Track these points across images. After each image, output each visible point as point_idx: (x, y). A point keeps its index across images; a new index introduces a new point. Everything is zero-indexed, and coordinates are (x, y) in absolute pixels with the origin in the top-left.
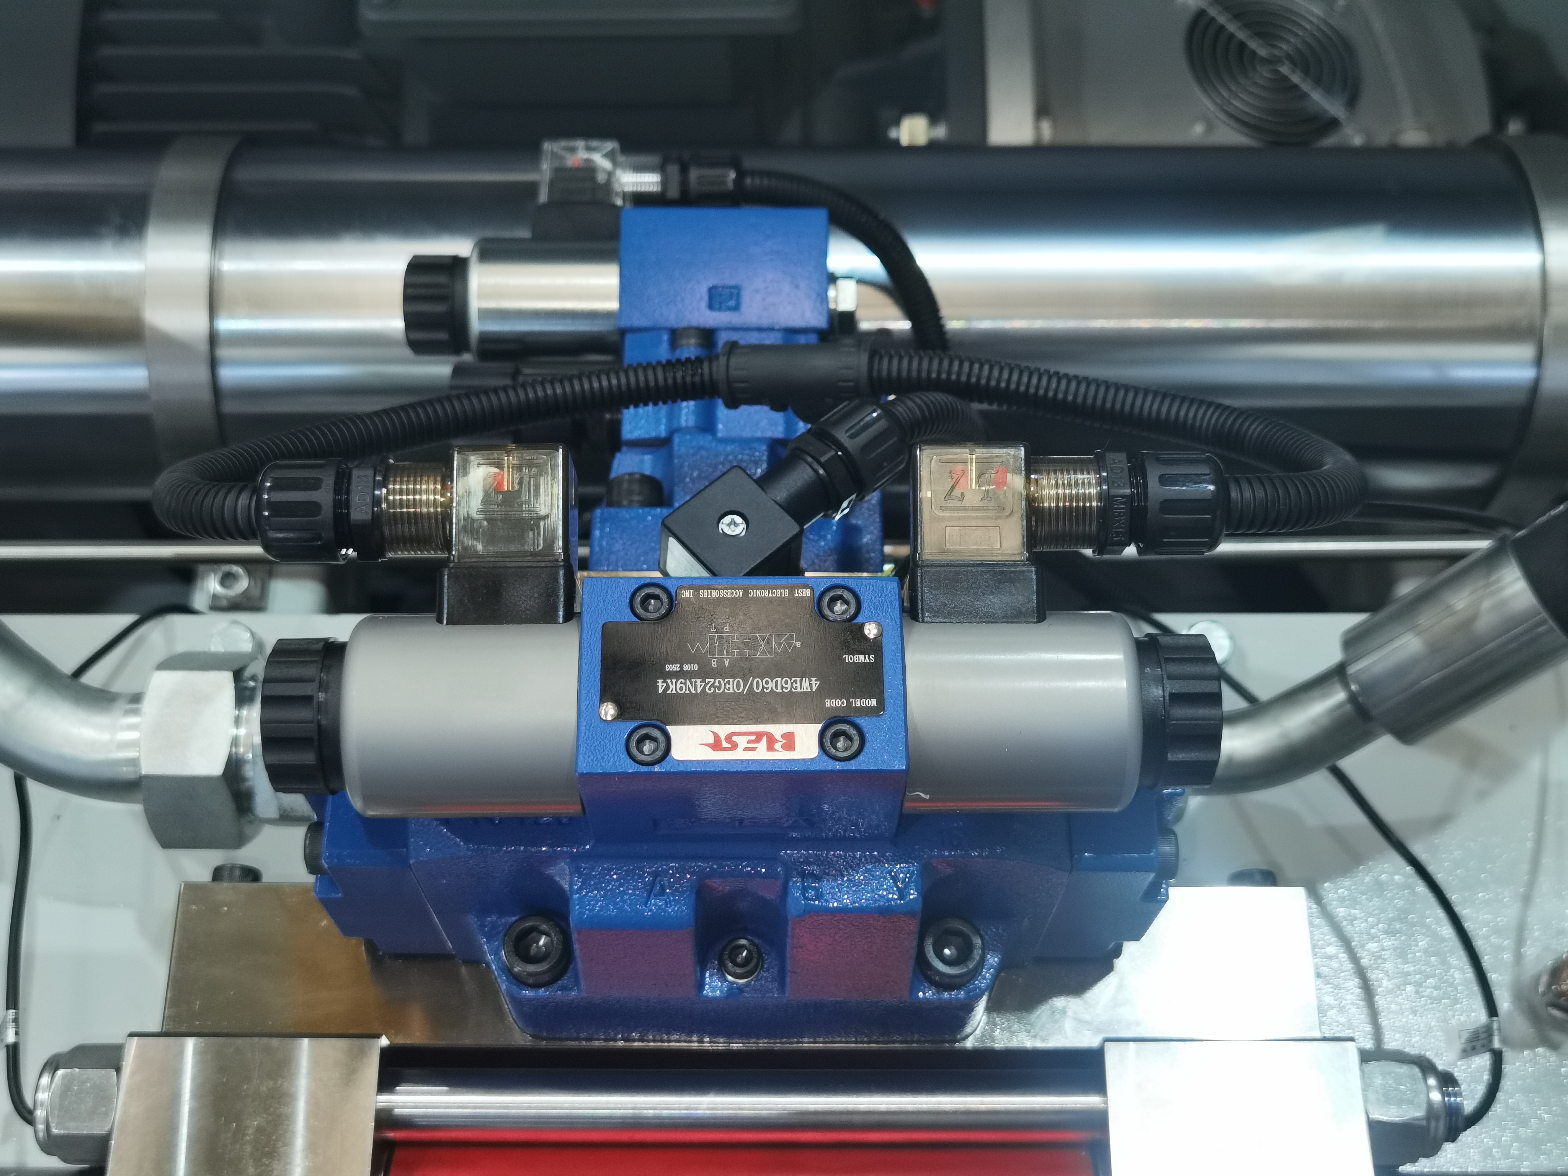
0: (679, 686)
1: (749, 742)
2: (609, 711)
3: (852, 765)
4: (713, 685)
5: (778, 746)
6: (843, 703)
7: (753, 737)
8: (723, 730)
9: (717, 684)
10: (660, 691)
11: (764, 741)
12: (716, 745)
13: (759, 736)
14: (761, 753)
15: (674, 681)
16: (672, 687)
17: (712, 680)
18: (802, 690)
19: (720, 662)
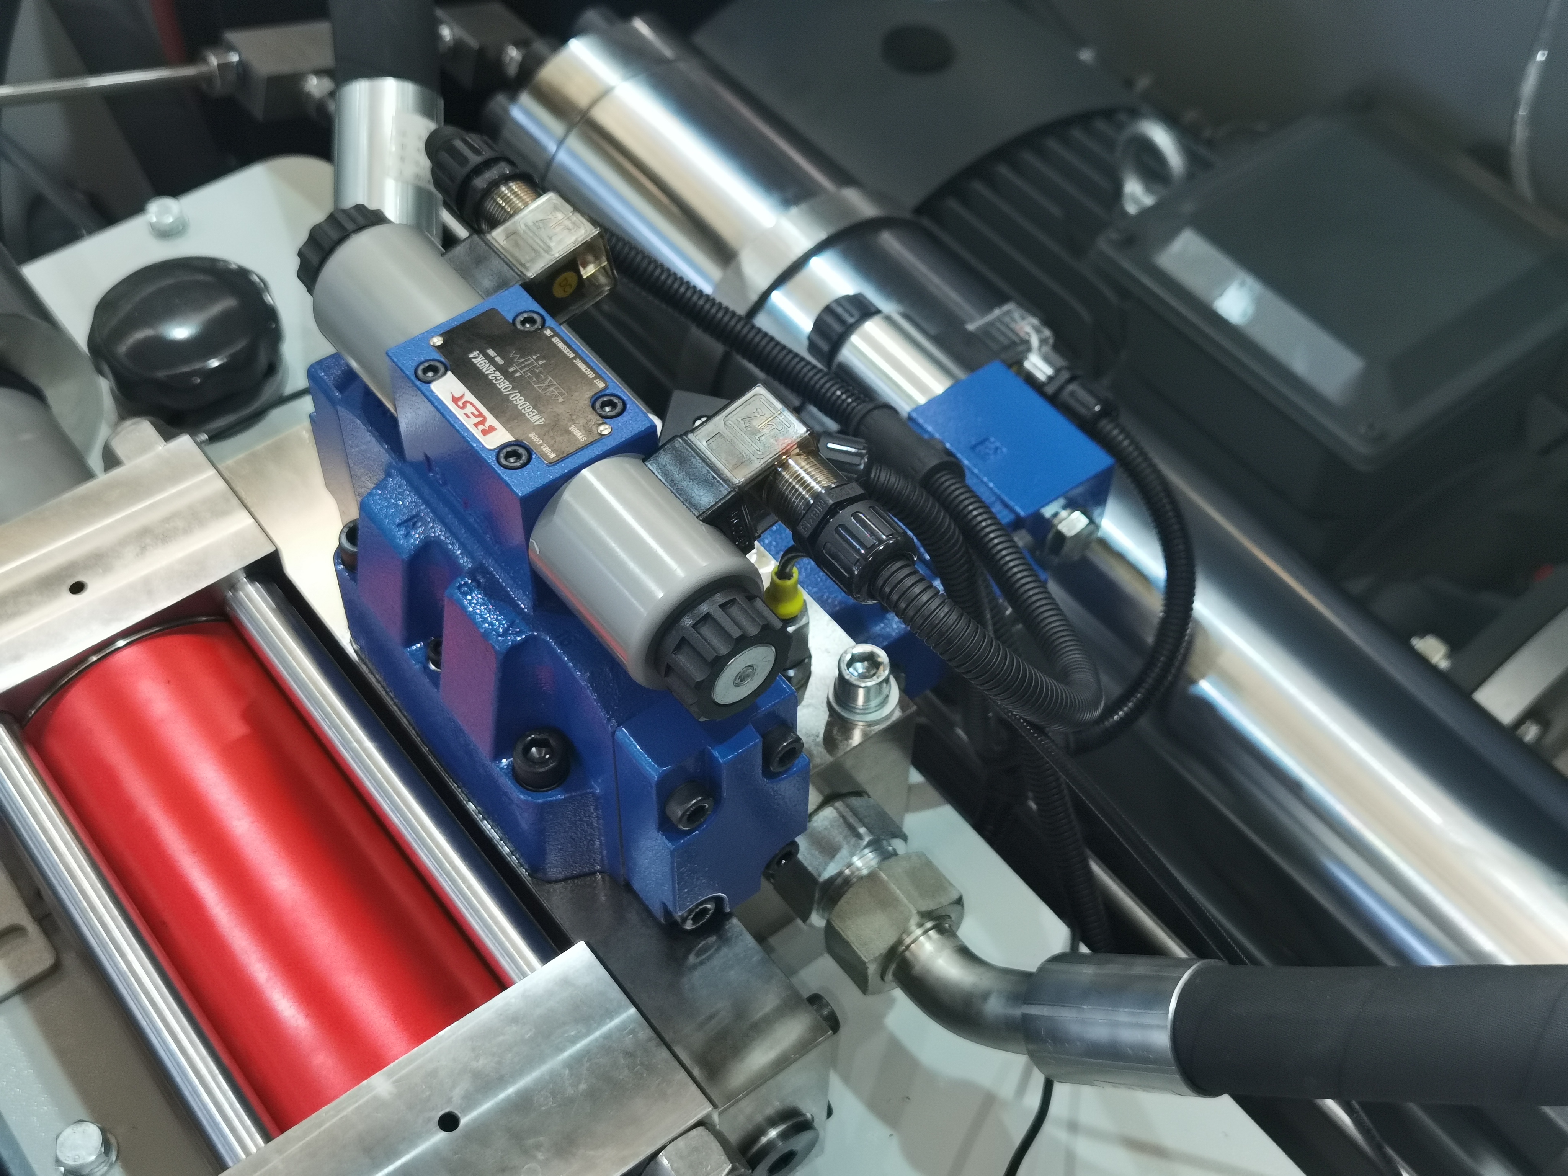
0: (482, 362)
1: (472, 413)
2: (438, 341)
3: (500, 471)
4: (495, 377)
5: (481, 427)
6: (538, 441)
7: (476, 413)
8: (469, 396)
9: (498, 378)
10: (471, 356)
11: (480, 419)
12: (455, 400)
13: (481, 415)
14: (469, 424)
15: (484, 358)
16: (478, 359)
17: (500, 375)
18: (530, 419)
19: (515, 372)
